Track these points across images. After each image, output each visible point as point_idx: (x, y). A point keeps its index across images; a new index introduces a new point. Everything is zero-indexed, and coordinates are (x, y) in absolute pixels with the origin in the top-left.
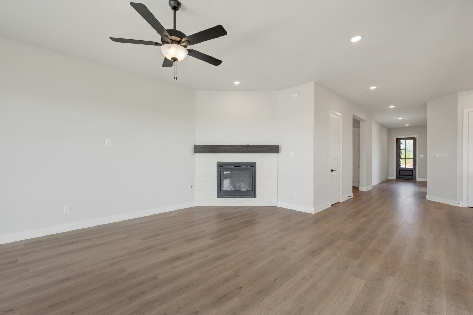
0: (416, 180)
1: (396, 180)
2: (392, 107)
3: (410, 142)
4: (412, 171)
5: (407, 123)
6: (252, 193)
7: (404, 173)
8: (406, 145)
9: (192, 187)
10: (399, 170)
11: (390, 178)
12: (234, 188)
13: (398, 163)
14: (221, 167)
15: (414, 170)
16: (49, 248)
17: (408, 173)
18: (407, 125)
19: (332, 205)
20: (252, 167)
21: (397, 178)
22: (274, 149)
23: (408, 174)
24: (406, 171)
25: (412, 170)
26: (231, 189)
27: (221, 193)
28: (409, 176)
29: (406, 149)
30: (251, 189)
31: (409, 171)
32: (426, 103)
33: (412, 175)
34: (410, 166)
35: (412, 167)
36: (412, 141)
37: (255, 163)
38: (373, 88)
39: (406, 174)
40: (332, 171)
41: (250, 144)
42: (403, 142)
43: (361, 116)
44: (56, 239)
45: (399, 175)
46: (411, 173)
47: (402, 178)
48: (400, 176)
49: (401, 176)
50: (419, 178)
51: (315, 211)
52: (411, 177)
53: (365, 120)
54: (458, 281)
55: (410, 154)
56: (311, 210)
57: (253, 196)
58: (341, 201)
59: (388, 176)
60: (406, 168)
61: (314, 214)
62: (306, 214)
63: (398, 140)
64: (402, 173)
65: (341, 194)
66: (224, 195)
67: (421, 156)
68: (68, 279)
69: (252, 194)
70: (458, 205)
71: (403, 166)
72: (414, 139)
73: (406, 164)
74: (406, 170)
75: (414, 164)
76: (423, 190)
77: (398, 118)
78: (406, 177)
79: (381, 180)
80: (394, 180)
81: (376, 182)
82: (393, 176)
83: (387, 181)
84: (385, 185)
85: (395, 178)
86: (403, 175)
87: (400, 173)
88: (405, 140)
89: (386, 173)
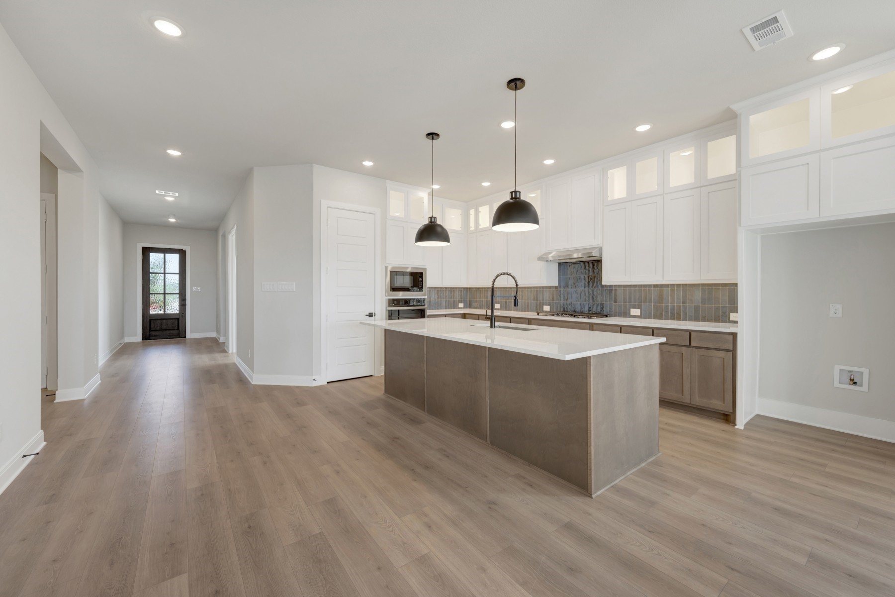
0: (185, 337)
1: (143, 342)
3: (173, 260)
4: (178, 319)
5: (175, 216)
7: (160, 324)
8: (165, 263)
10: (150, 321)
11: (127, 340)
13: (146, 304)
15: (182, 316)
17: (170, 325)
18: (172, 220)
21: (146, 337)
23: (170, 327)
24: (164, 321)
25: (178, 317)
28: (171, 331)
29: (164, 273)
31: (171, 320)
33: (178, 329)
34: (173, 308)
35: (178, 312)
36: (177, 258)
39: (164, 327)
42: (154, 257)
45: (150, 330)
46: (177, 324)
47: (155, 336)
48: (152, 332)
50: (191, 332)
52: (176, 332)
55: (173, 280)
59: (122, 337)
60: (165, 314)
63: (146, 251)
64: (155, 325)
67: (194, 289)
70: (315, 384)
71: (153, 312)
72: (182, 253)
74: (163, 318)
75: (183, 304)
77: (164, 196)
78: (165, 332)
79: (111, 351)
80: (138, 343)
81: (102, 357)
82: (136, 335)
83: (123, 350)
84: (126, 362)
85: (139, 338)
86: (158, 328)
87: (152, 326)
88: (162, 255)
89: (119, 326)
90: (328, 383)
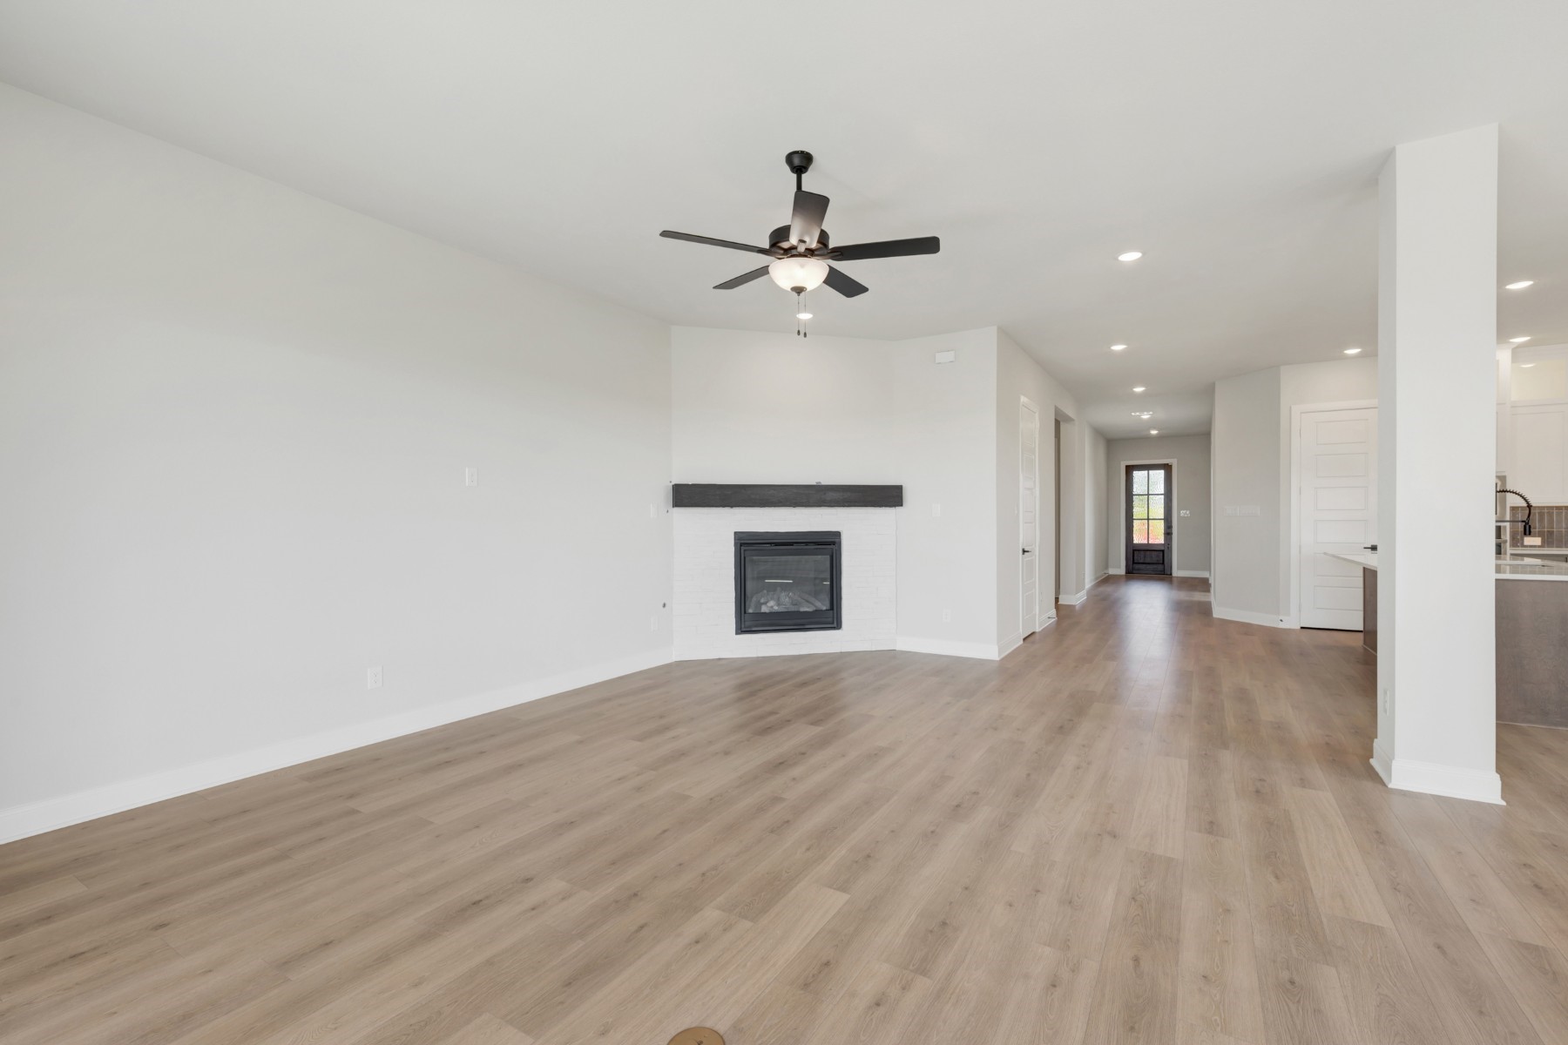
0: (1172, 574)
1: (1125, 575)
2: (1139, 389)
3: (1159, 475)
4: (1163, 551)
5: (1154, 428)
6: (829, 618)
7: (1145, 557)
8: (1149, 483)
9: (664, 605)
10: (1134, 551)
11: (1112, 571)
12: (779, 605)
13: (1129, 530)
14: (747, 545)
15: (1168, 548)
16: (400, 779)
17: (1154, 557)
18: (1154, 432)
19: (1024, 639)
20: (828, 544)
21: (1128, 571)
22: (889, 496)
23: (1154, 560)
24: (1148, 552)
25: (1163, 548)
26: (772, 607)
27: (749, 621)
28: (1155, 566)
29: (1148, 495)
30: (824, 605)
31: (1156, 552)
32: (1214, 384)
33: (1163, 563)
34: (1158, 538)
36: (1161, 474)
37: (838, 534)
38: (1118, 348)
39: (1148, 560)
40: (1024, 551)
41: (823, 483)
42: (1139, 476)
43: (1069, 411)
44: (378, 759)
45: (1134, 563)
46: (1161, 558)
47: (1139, 569)
48: (1134, 565)
49: (1137, 566)
50: (1178, 569)
51: (1000, 654)
52: (1161, 567)
53: (1073, 420)
54: (1327, 744)
55: (1158, 510)
56: (990, 651)
57: (835, 625)
58: (1038, 629)
59: (1107, 567)
60: (1148, 544)
61: (998, 659)
62: (981, 662)
63: (1130, 469)
64: (1139, 557)
65: (1037, 613)
66: (756, 626)
67: (1183, 513)
68: (570, 824)
69: (830, 620)
70: (1282, 626)
71: (1138, 539)
72: (1167, 468)
73: (1149, 532)
74: (1147, 549)
75: (1168, 533)
76: (1198, 596)
77: (1139, 416)
78: (1149, 567)
79: (1096, 579)
80: (1121, 576)
81: (1089, 582)
82: (1120, 567)
83: (1106, 580)
84: (1108, 589)
85: (1122, 571)
86: (1141, 561)
87: (1136, 558)
88: (1146, 472)
89: (1103, 558)
90: (1302, 628)
